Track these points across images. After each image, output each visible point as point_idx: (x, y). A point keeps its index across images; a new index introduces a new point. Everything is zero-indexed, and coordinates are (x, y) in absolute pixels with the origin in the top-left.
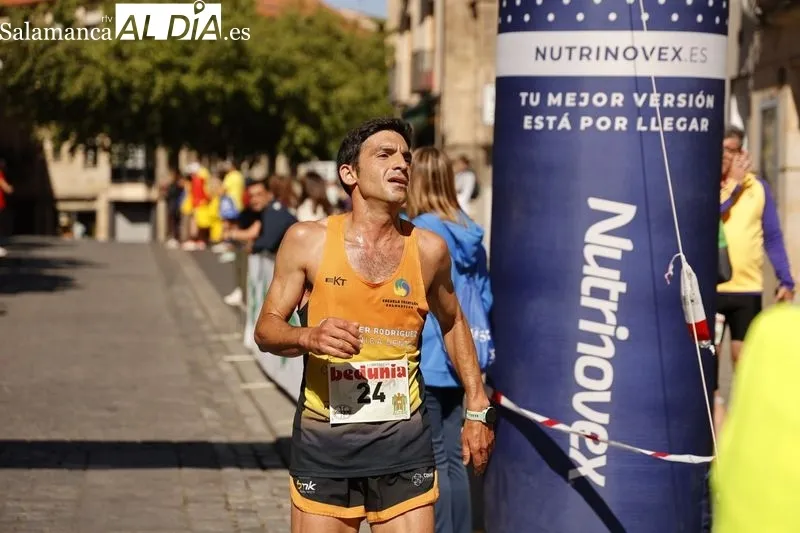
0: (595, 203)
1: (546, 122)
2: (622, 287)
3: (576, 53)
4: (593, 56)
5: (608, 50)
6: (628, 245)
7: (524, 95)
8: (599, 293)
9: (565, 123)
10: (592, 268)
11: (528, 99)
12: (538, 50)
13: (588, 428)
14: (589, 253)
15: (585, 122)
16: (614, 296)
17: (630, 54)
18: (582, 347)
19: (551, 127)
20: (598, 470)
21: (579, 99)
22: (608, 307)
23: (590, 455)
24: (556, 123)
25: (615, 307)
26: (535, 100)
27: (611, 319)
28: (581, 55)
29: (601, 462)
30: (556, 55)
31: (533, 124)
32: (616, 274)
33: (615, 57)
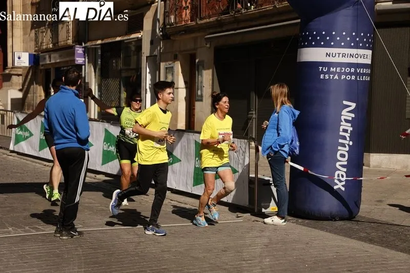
0: (345, 103)
1: (330, 77)
2: (351, 129)
3: (341, 55)
4: (346, 56)
5: (351, 54)
6: (353, 115)
7: (321, 68)
8: (345, 131)
9: (336, 77)
10: (343, 123)
11: (322, 69)
12: (327, 54)
13: (340, 173)
14: (343, 118)
15: (343, 77)
16: (349, 132)
17: (357, 56)
18: (340, 148)
19: (331, 78)
20: (343, 186)
21: (341, 70)
22: (347, 135)
23: (340, 181)
24: (333, 77)
25: (349, 135)
26: (325, 69)
27: (348, 139)
28: (343, 56)
29: (344, 183)
30: (334, 55)
31: (324, 77)
32: (350, 125)
33: (353, 57)
